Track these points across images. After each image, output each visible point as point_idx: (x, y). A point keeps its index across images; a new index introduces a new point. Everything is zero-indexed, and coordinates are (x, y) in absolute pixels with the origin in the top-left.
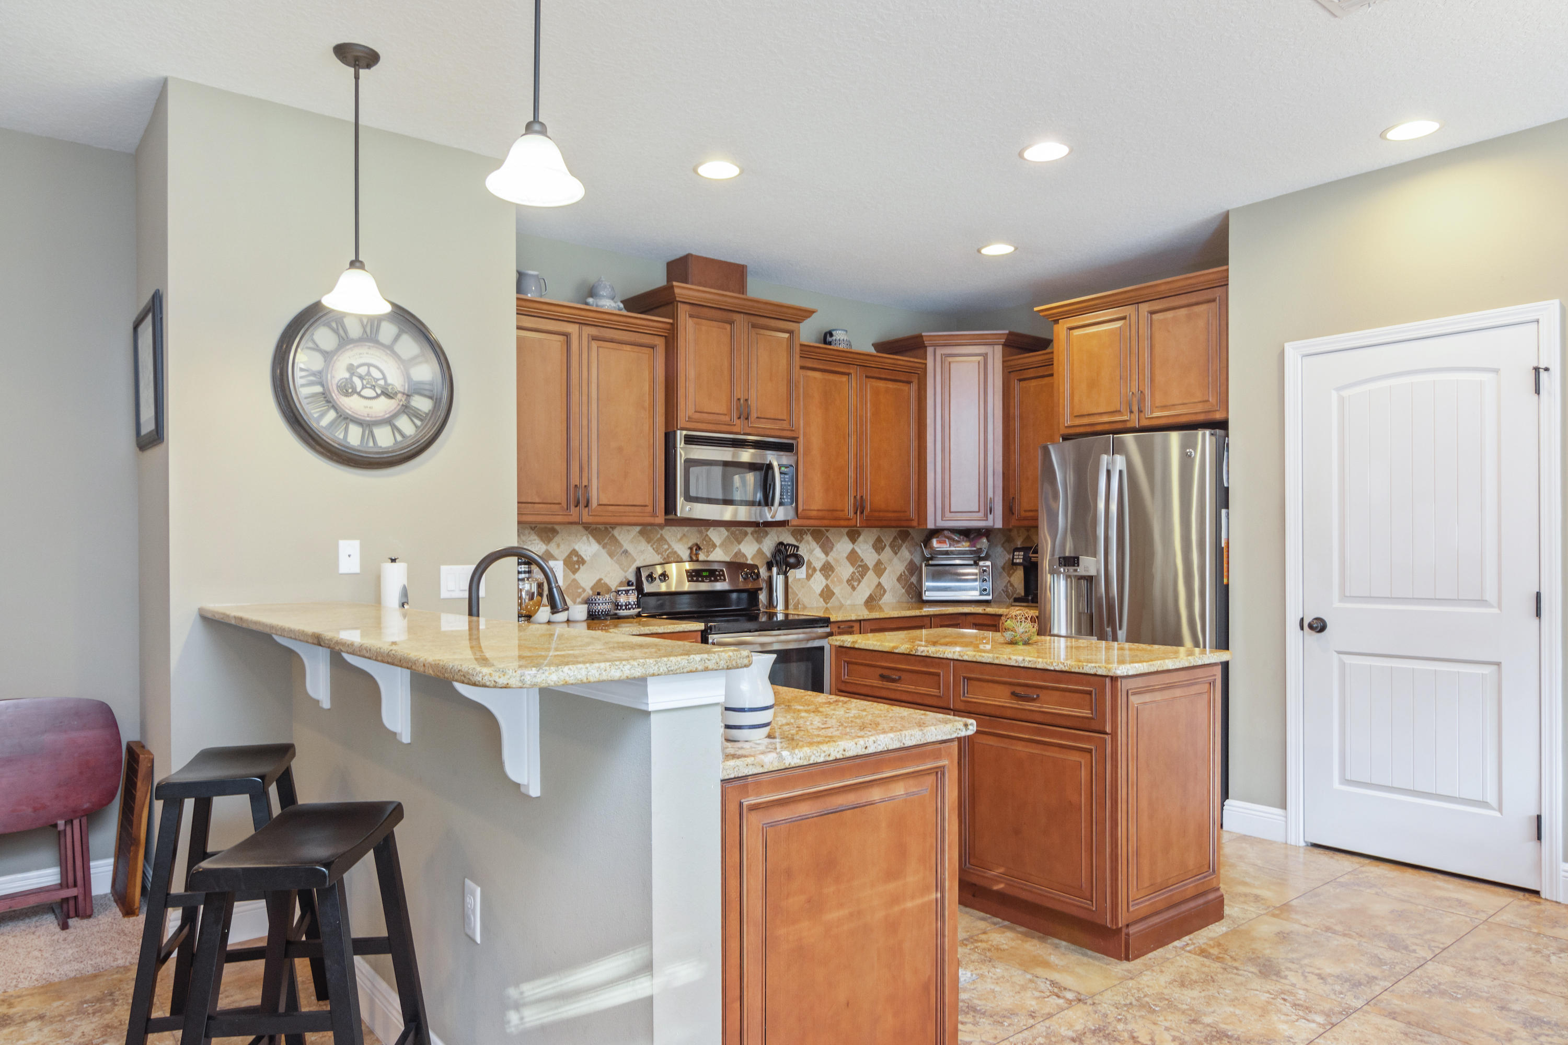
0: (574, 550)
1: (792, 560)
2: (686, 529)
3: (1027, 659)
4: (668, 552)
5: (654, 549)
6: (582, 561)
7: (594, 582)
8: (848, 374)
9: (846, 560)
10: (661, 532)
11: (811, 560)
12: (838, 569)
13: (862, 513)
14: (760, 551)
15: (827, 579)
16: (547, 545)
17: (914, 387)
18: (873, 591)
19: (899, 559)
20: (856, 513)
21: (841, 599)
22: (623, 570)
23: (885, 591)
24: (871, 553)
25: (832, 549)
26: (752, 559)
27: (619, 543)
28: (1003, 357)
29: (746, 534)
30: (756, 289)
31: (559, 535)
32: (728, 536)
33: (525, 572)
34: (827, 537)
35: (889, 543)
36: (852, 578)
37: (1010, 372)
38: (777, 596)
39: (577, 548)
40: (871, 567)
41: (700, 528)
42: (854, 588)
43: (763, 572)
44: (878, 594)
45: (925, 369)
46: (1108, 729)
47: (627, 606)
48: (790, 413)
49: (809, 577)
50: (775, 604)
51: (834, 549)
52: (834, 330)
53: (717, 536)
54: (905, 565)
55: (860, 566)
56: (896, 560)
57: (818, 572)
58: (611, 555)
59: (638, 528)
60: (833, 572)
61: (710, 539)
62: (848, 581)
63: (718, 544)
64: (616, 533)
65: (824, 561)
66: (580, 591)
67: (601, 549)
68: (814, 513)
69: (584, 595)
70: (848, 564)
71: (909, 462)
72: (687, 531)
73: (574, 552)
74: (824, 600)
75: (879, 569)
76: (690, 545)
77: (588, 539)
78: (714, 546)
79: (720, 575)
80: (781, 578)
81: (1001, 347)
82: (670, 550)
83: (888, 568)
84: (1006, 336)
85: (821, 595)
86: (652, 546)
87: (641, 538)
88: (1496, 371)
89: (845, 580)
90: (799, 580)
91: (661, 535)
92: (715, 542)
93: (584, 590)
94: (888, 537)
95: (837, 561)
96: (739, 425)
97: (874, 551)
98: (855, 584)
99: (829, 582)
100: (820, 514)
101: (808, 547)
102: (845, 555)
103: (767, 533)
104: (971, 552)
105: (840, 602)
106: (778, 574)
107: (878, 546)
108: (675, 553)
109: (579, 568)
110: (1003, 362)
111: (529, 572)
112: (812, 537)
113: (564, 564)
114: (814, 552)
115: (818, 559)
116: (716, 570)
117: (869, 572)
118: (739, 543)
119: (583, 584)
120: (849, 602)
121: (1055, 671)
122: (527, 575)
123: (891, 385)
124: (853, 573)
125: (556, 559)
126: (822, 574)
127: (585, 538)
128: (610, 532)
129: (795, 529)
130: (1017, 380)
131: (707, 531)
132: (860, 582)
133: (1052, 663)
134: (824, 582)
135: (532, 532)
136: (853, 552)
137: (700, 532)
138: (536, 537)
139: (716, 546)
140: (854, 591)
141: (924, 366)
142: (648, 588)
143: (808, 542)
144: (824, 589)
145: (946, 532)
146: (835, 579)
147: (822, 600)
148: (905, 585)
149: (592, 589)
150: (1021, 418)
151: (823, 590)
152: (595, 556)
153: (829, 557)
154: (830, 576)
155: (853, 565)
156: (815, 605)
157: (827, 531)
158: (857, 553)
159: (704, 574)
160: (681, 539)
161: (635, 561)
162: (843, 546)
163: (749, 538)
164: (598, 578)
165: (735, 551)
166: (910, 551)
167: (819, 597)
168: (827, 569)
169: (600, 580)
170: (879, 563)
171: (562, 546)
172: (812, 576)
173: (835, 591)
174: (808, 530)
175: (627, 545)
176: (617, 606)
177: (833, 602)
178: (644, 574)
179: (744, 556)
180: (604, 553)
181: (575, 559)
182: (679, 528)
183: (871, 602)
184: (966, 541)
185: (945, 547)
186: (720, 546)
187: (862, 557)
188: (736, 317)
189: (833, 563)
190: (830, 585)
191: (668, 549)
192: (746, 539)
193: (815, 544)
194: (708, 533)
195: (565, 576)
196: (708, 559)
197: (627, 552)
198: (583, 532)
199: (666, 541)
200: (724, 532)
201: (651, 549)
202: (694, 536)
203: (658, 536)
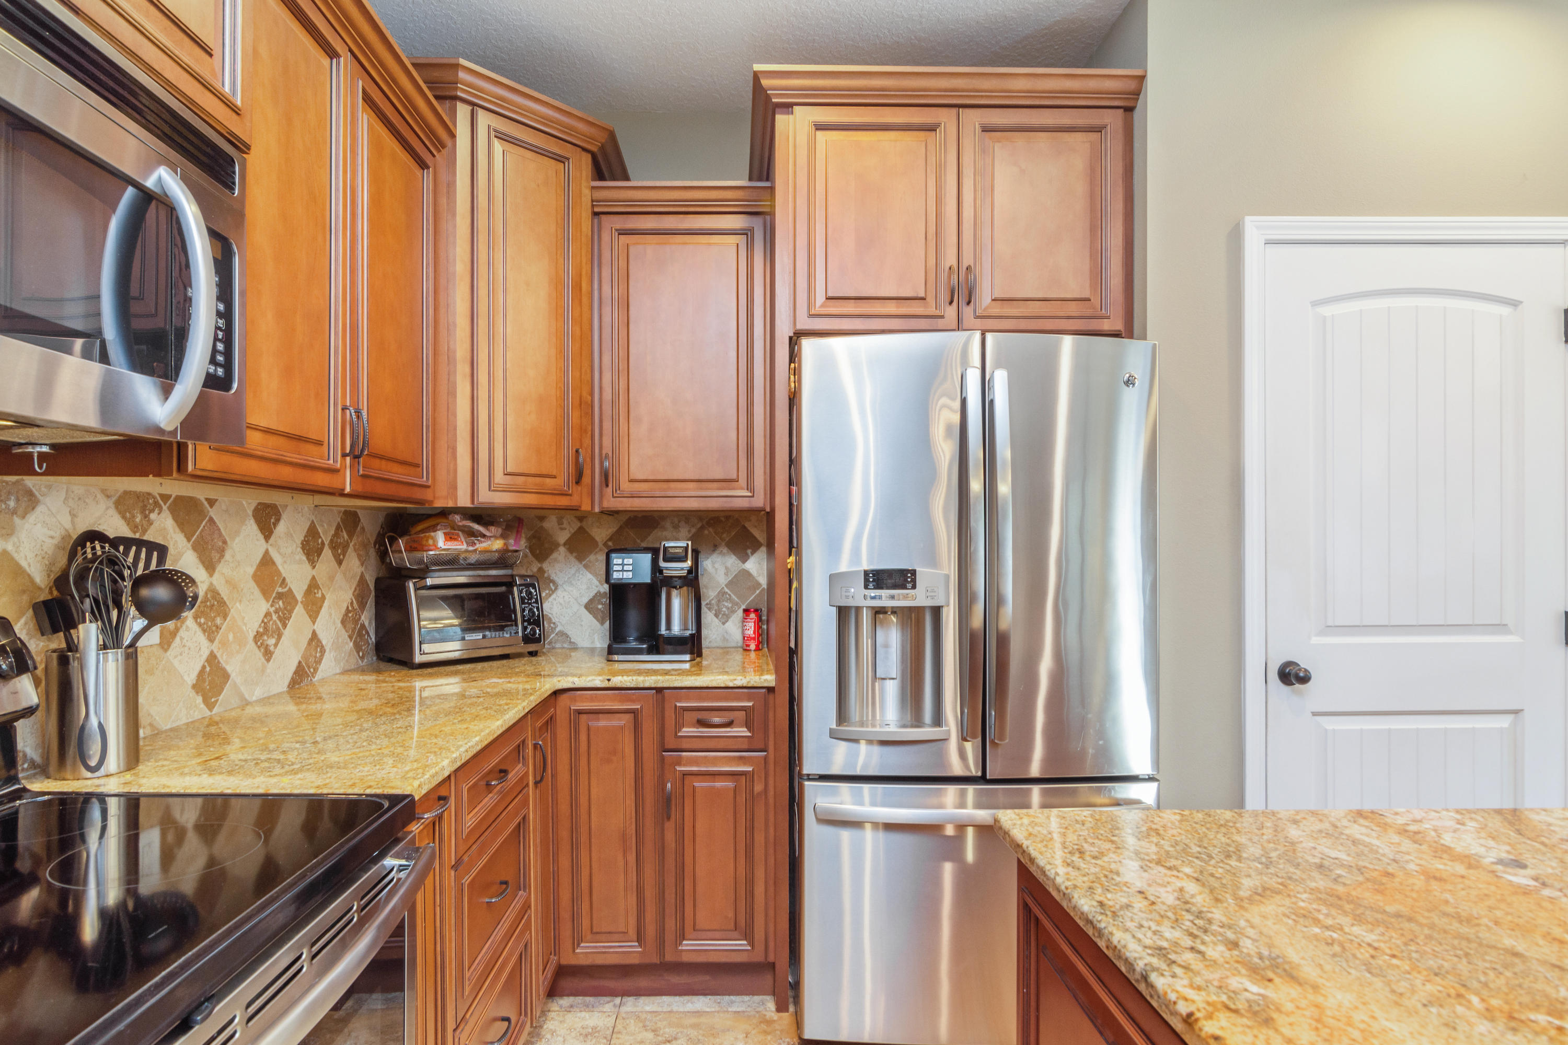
9: (250, 582)
12: (235, 609)
15: (211, 640)
18: (304, 656)
19: (344, 574)
21: (242, 689)
23: (323, 649)
24: (299, 561)
25: (222, 552)
34: (214, 520)
35: (328, 542)
36: (265, 629)
40: (299, 596)
42: (268, 654)
44: (314, 661)
51: (228, 555)
54: (353, 587)
55: (279, 596)
56: (339, 577)
60: (225, 617)
62: (258, 637)
70: (256, 592)
74: (202, 699)
75: (313, 600)
83: (327, 597)
85: (198, 686)
88: (1514, 304)
89: (251, 635)
94: (327, 529)
95: (231, 585)
97: (304, 558)
98: (271, 641)
99: (214, 646)
102: (251, 570)
105: (239, 697)
107: (311, 546)
117: (297, 608)
120: (257, 693)
124: (268, 614)
126: (200, 625)
132: (279, 636)
134: (205, 648)
136: (266, 560)
140: (268, 660)
143: (164, 532)
144: (204, 667)
145: (463, 516)
146: (231, 637)
147: (199, 699)
148: (353, 630)
151: (199, 671)
153: (216, 575)
154: (218, 628)
155: (265, 593)
156: (180, 720)
157: (213, 503)
158: (274, 563)
162: (244, 547)
166: (359, 557)
167: (192, 693)
168: (214, 611)
170: (313, 586)
173: (229, 669)
177: (226, 699)
183: (298, 682)
187: (283, 573)
189: (224, 592)
190: (218, 655)
193: (180, 539)
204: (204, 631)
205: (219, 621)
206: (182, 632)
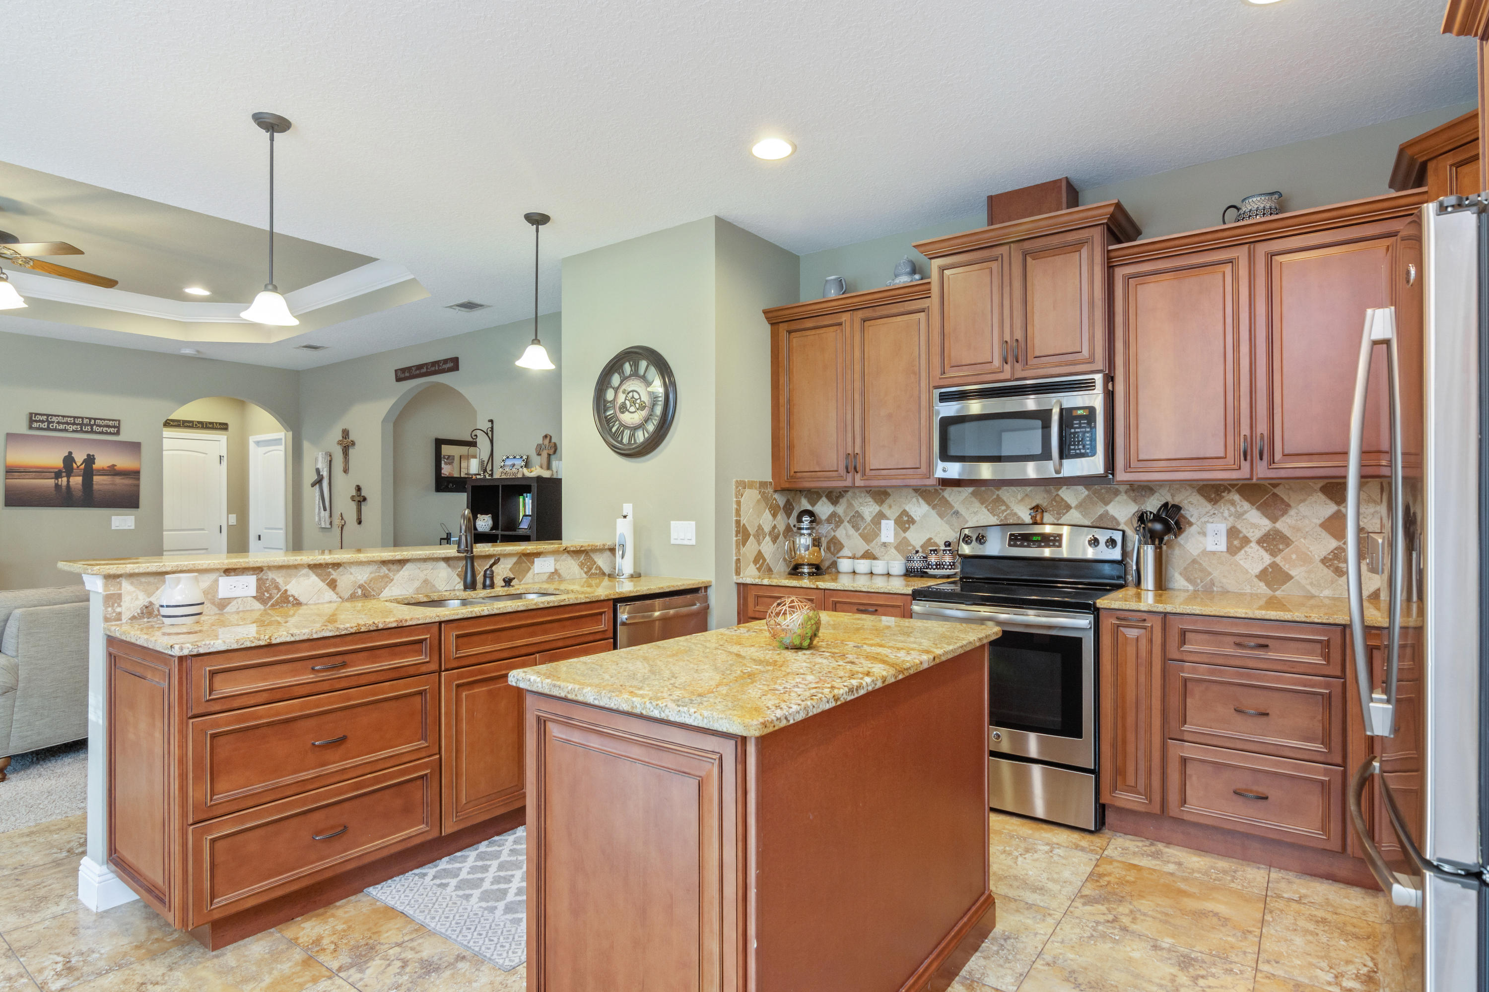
0: (905, 510)
1: (1157, 526)
2: (1029, 489)
4: (1005, 513)
5: (988, 510)
6: (912, 521)
7: (919, 541)
9: (1320, 529)
10: (997, 492)
11: (1239, 527)
12: (1300, 542)
15: (1273, 554)
21: (1309, 587)
22: (948, 530)
25: (1285, 512)
27: (949, 504)
29: (1117, 493)
31: (891, 498)
32: (1088, 496)
34: (1275, 494)
39: (907, 509)
41: (1048, 488)
47: (941, 566)
49: (1232, 550)
51: (1292, 512)
53: (1069, 495)
57: (1253, 544)
58: (941, 516)
60: (1288, 545)
61: (1062, 499)
62: (1324, 561)
63: (1073, 506)
64: (946, 494)
65: (1267, 529)
66: (906, 548)
67: (931, 510)
69: (908, 553)
70: (1324, 534)
72: (1031, 491)
73: (905, 513)
74: (1268, 585)
77: (918, 500)
78: (1068, 507)
79: (1054, 540)
82: (1008, 512)
85: (1263, 575)
86: (986, 507)
87: (973, 499)
89: (1317, 558)
90: (1214, 553)
91: (998, 495)
92: (1069, 502)
93: (909, 548)
95: (1297, 529)
99: (1278, 560)
101: (1232, 509)
102: (1316, 521)
105: (1307, 591)
108: (1015, 514)
109: (909, 528)
112: (1240, 495)
113: (895, 523)
114: (1246, 516)
115: (1255, 526)
116: (1053, 535)
118: (1107, 504)
119: (913, 542)
120: (1327, 593)
122: (809, 531)
124: (1340, 549)
125: (888, 519)
126: (1263, 547)
127: (914, 500)
128: (940, 494)
129: (1204, 485)
131: (1058, 490)
134: (1267, 559)
137: (1048, 492)
139: (1071, 508)
142: (963, 549)
143: (1233, 503)
147: (1262, 584)
149: (916, 547)
151: (1265, 570)
152: (925, 516)
153: (1279, 523)
154: (1281, 551)
156: (1249, 591)
157: (1274, 486)
159: (1037, 538)
160: (1022, 500)
161: (964, 522)
162: (1311, 508)
164: (928, 537)
165: (1099, 514)
167: (1256, 580)
168: (1274, 541)
169: (930, 539)
171: (893, 507)
172: (1240, 549)
173: (1292, 573)
174: (1233, 486)
175: (957, 506)
177: (1289, 589)
178: (963, 534)
179: (1114, 518)
180: (933, 513)
181: (906, 519)
182: (1018, 488)
186: (1077, 507)
189: (1288, 533)
190: (1281, 564)
191: (1005, 511)
192: (1118, 498)
193: (1246, 505)
194: (1060, 493)
195: (896, 534)
196: (1056, 522)
197: (957, 513)
198: (914, 494)
199: (1004, 503)
200: (1083, 492)
201: (985, 511)
202: (1039, 497)
203: (995, 497)
204: (1267, 551)
205: (1281, 547)
206: (1246, 549)
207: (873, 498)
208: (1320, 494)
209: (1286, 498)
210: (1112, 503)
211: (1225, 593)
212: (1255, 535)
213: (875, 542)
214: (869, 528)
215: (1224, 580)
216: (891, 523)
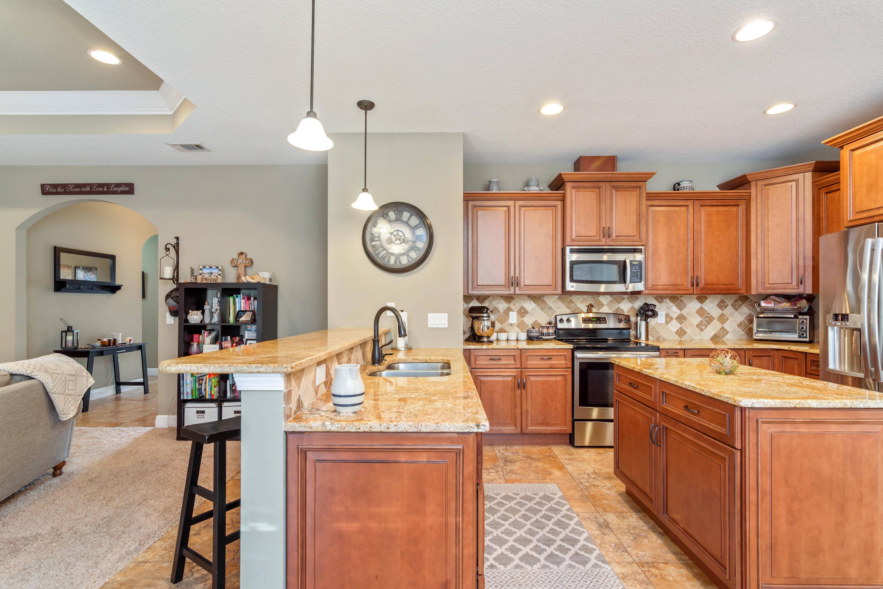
1: (650, 313)
2: (585, 296)
3: (692, 385)
6: (526, 312)
7: (533, 322)
8: (687, 206)
9: (696, 314)
10: (570, 298)
12: (689, 319)
13: (697, 285)
14: (632, 308)
15: (681, 324)
16: (508, 304)
17: (741, 209)
18: (718, 332)
19: (740, 313)
20: (693, 285)
21: (692, 336)
22: (548, 316)
23: (727, 332)
24: (716, 309)
25: (685, 307)
26: (627, 312)
27: (546, 303)
28: (813, 179)
29: (623, 299)
30: (623, 168)
31: (515, 300)
32: (611, 300)
33: (486, 317)
34: (681, 300)
35: (731, 303)
36: (701, 324)
37: (820, 189)
38: (640, 332)
39: (524, 306)
40: (716, 318)
41: (594, 296)
42: (702, 330)
43: (633, 319)
44: (721, 334)
45: (750, 195)
46: (738, 445)
47: (548, 334)
48: (640, 232)
49: (667, 322)
50: (639, 337)
51: (687, 307)
52: (681, 182)
53: (603, 300)
54: (745, 317)
55: (707, 317)
56: (736, 314)
57: (674, 320)
58: (542, 309)
59: (557, 296)
60: (685, 320)
61: (600, 301)
62: (697, 326)
63: (605, 304)
64: (545, 299)
65: (679, 314)
66: (525, 326)
67: (537, 306)
68: (661, 287)
69: (528, 328)
70: (697, 316)
71: (737, 254)
72: (587, 297)
73: (522, 308)
74: (679, 336)
75: (722, 319)
76: (588, 304)
77: (530, 301)
78: (603, 305)
79: (603, 320)
80: (643, 323)
81: (811, 173)
82: (576, 307)
83: (730, 318)
84: (813, 165)
85: (677, 332)
86: (565, 305)
87: (559, 301)
89: (695, 325)
90: (660, 324)
92: (603, 303)
93: (528, 326)
94: (730, 300)
95: (688, 313)
96: (603, 241)
97: (719, 308)
98: (703, 327)
99: (682, 326)
100: (665, 287)
101: (667, 306)
102: (696, 311)
103: (637, 298)
104: (793, 309)
105: (692, 338)
106: (641, 320)
107: (722, 305)
108: (579, 308)
109: (525, 315)
110: (813, 182)
111: (489, 317)
112: (669, 300)
113: (517, 313)
115: (675, 312)
116: (601, 318)
117: (715, 320)
118: (619, 303)
119: (527, 323)
120: (698, 338)
121: (705, 395)
122: (487, 318)
123: (721, 209)
124: (702, 321)
125: (513, 311)
126: (677, 321)
127: (528, 301)
128: (542, 299)
129: (657, 296)
130: (825, 193)
131: (599, 297)
132: (706, 326)
133: (704, 390)
134: (679, 326)
135: (501, 298)
136: (701, 309)
137: (594, 298)
138: (503, 301)
139: (604, 305)
141: (749, 194)
142: (560, 326)
143: (667, 303)
145: (772, 297)
146: (687, 324)
147: (677, 336)
148: (745, 329)
149: (532, 325)
150: (828, 218)
151: (678, 330)
152: (533, 310)
153: (683, 311)
154: (683, 322)
155: (701, 316)
156: (673, 339)
157: (681, 297)
158: (704, 309)
159: (593, 320)
160: (582, 302)
161: (555, 312)
162: (693, 305)
163: (626, 300)
164: (535, 320)
165: (616, 308)
166: (748, 308)
167: (675, 334)
168: (681, 318)
169: (536, 321)
170: (722, 316)
171: (516, 305)
172: (670, 322)
173: (687, 331)
174: (667, 296)
175: (551, 305)
176: (542, 334)
177: (686, 337)
178: (559, 318)
179: (622, 310)
180: (538, 308)
181: (523, 311)
182: (581, 296)
183: (715, 338)
184: (786, 303)
185: (771, 305)
186: (607, 305)
187: (709, 312)
188: (603, 184)
189: (686, 315)
190: (683, 328)
191: (574, 307)
192: (624, 301)
193: (671, 304)
194: (599, 298)
195: (518, 319)
196: (597, 312)
197: (550, 308)
198: (527, 298)
199: (573, 303)
200: (609, 298)
201: (565, 307)
202: (590, 300)
203: (569, 300)
204: (679, 322)
205: (683, 321)
206: (672, 322)
207: (504, 300)
208: (696, 300)
209: (685, 301)
210: (621, 303)
211: (664, 340)
212: (674, 316)
213: (505, 323)
214: (502, 316)
215: (664, 335)
216: (515, 313)
